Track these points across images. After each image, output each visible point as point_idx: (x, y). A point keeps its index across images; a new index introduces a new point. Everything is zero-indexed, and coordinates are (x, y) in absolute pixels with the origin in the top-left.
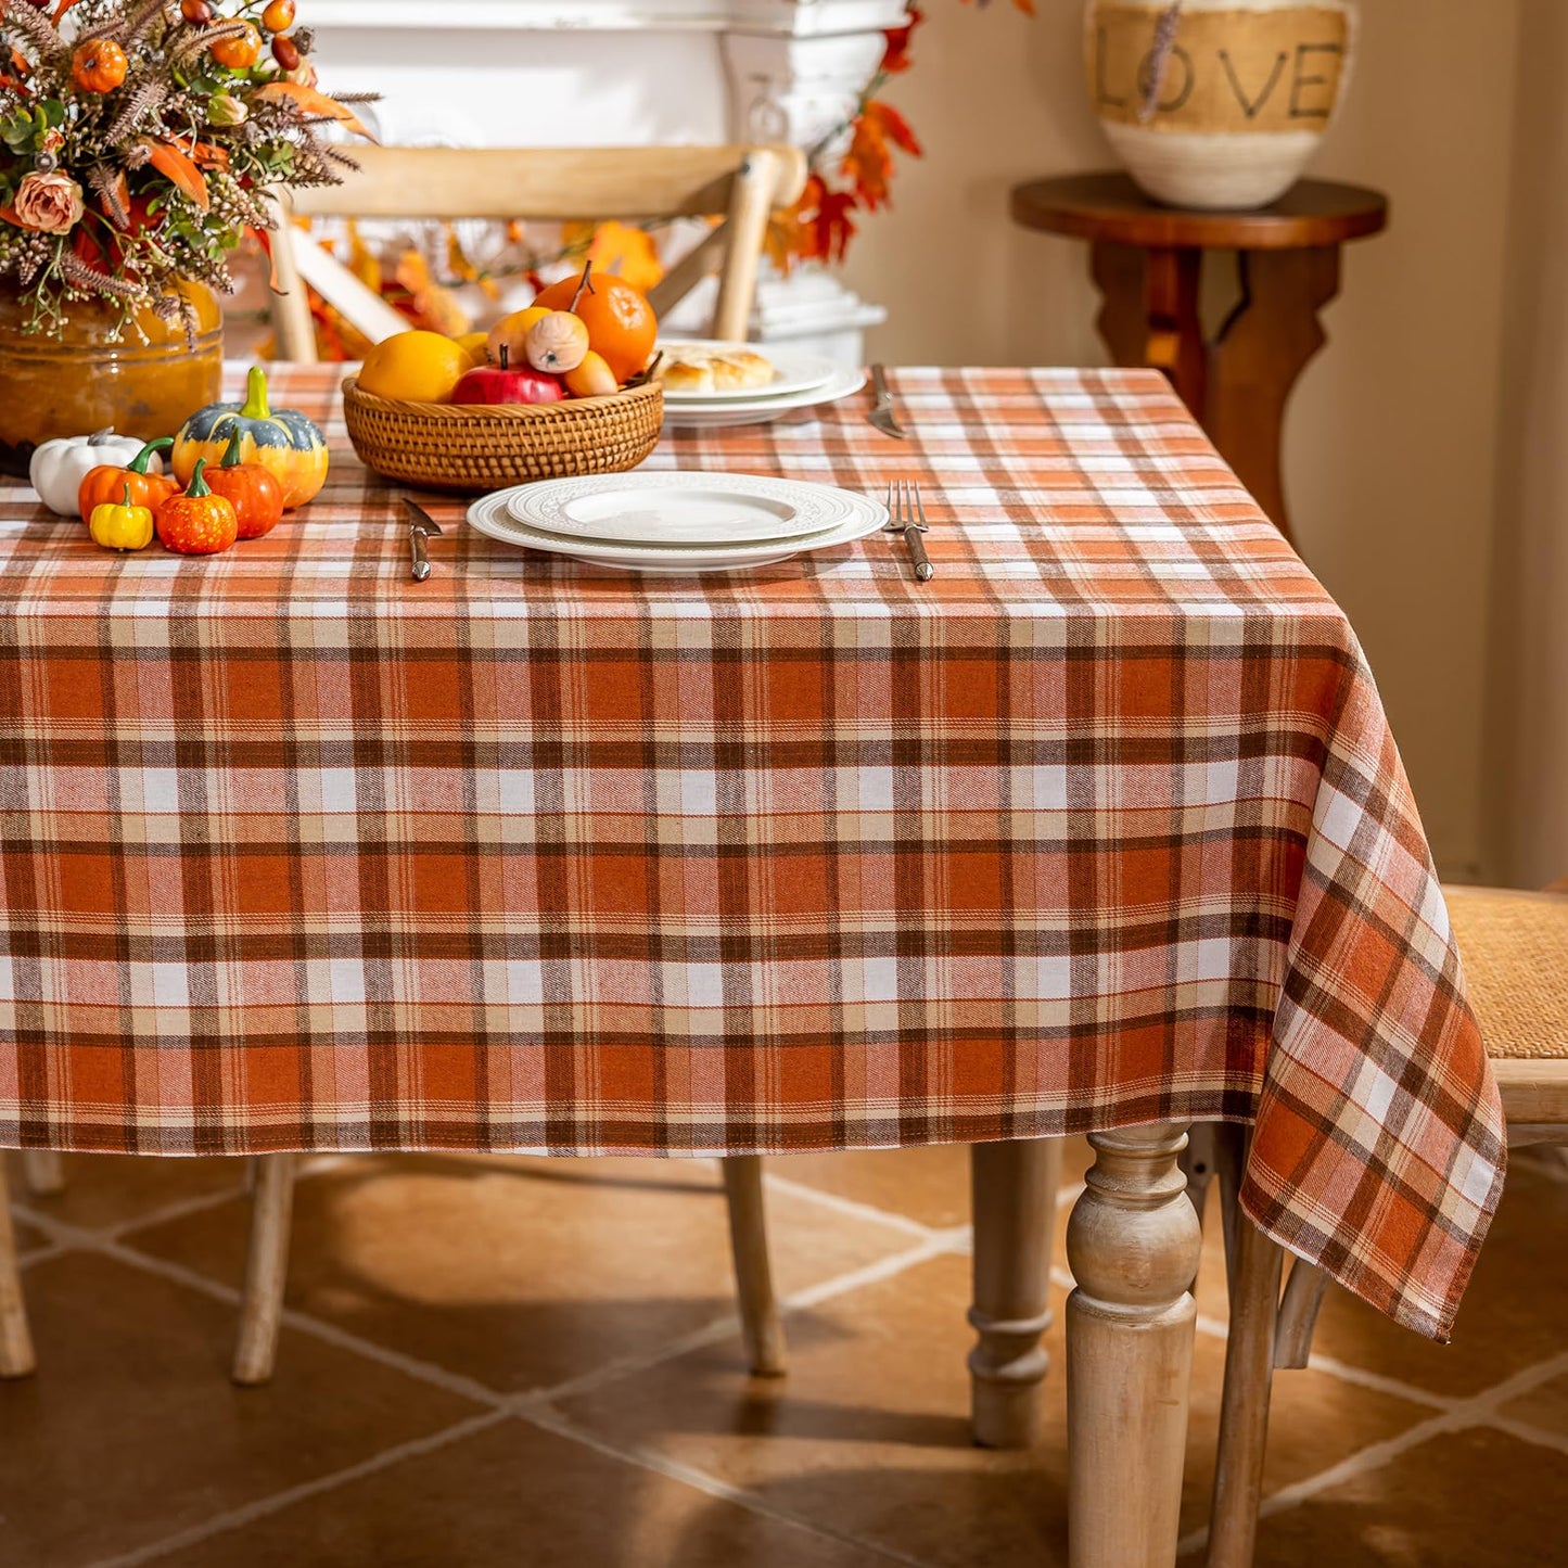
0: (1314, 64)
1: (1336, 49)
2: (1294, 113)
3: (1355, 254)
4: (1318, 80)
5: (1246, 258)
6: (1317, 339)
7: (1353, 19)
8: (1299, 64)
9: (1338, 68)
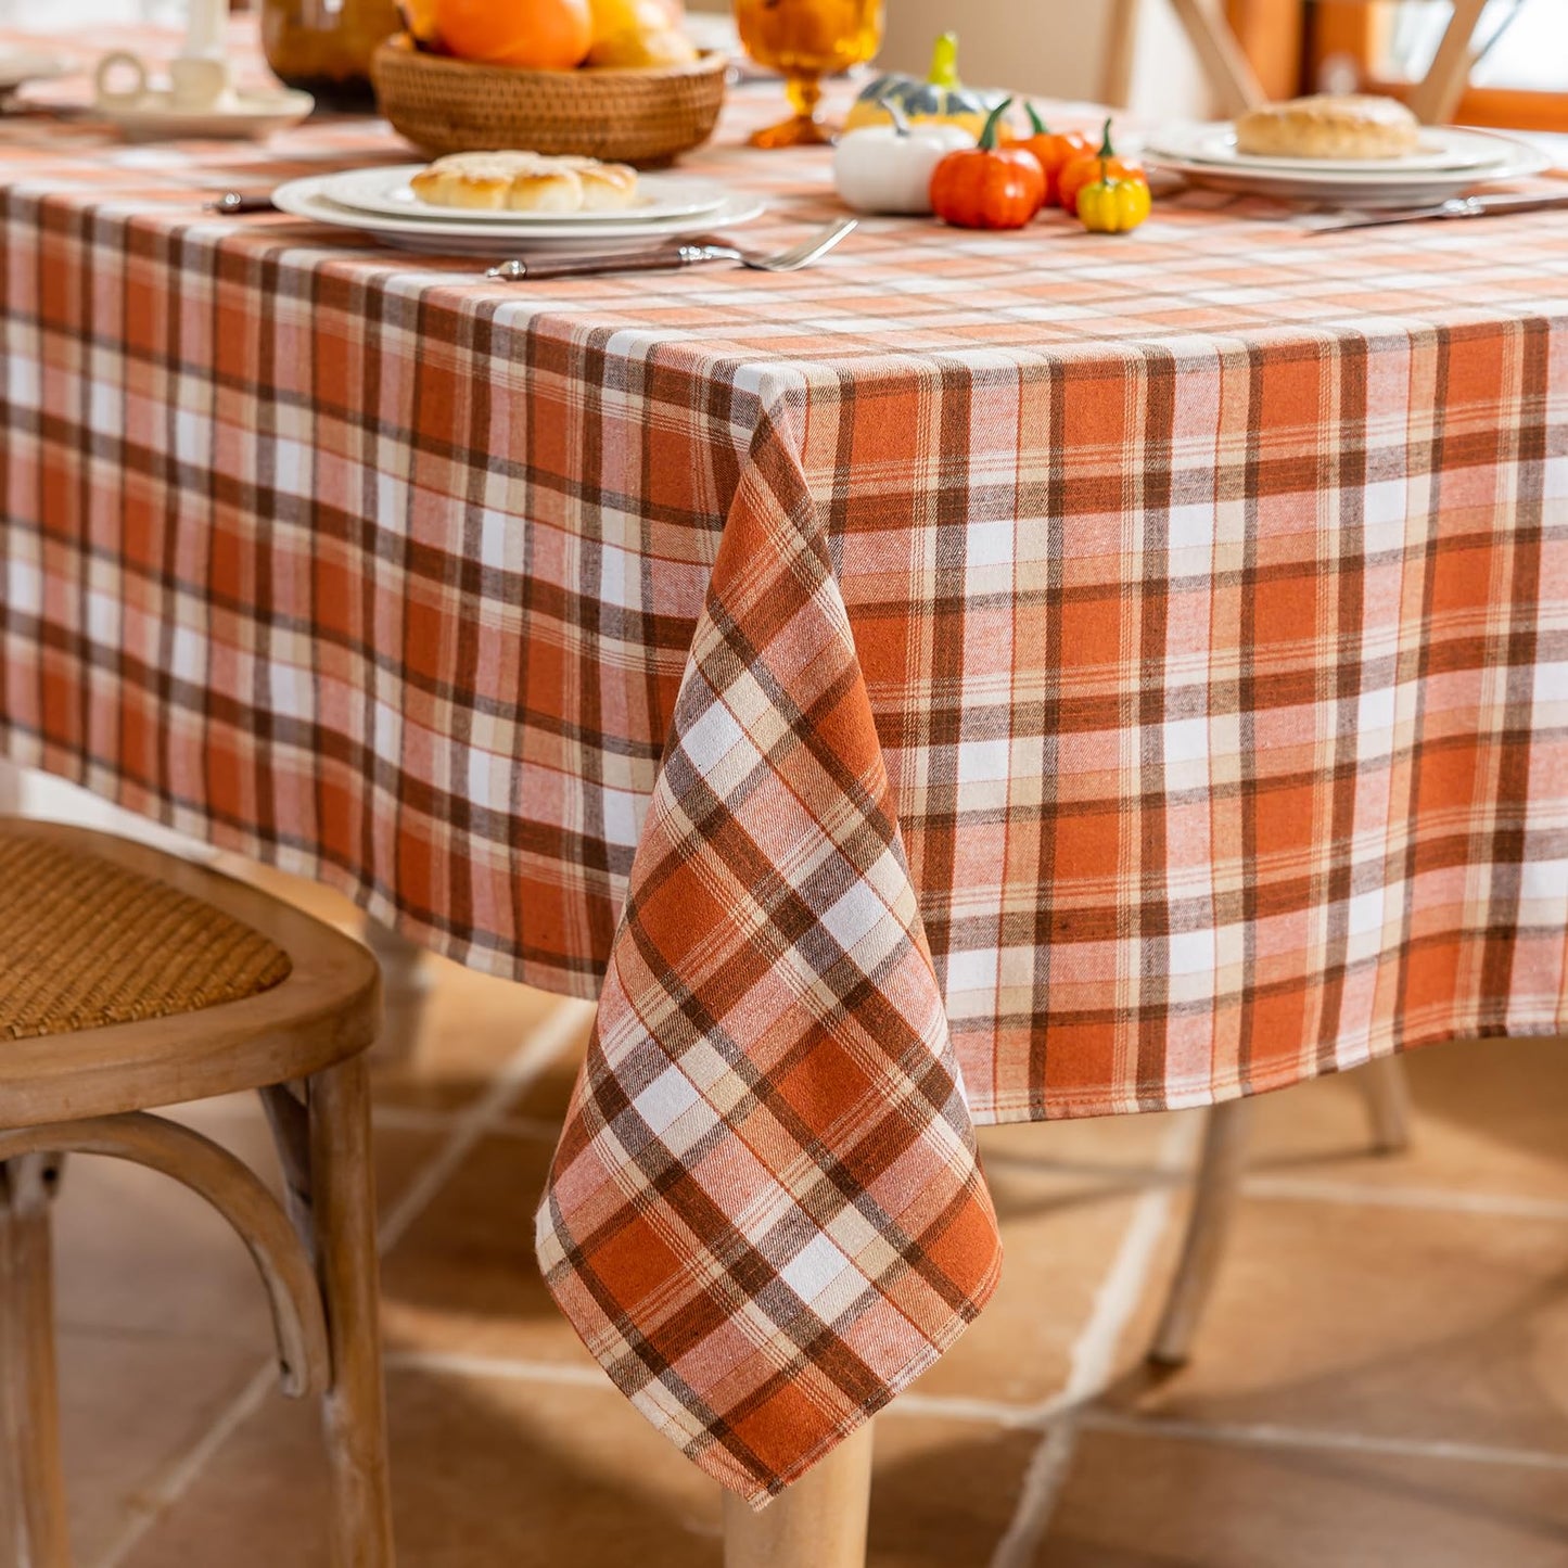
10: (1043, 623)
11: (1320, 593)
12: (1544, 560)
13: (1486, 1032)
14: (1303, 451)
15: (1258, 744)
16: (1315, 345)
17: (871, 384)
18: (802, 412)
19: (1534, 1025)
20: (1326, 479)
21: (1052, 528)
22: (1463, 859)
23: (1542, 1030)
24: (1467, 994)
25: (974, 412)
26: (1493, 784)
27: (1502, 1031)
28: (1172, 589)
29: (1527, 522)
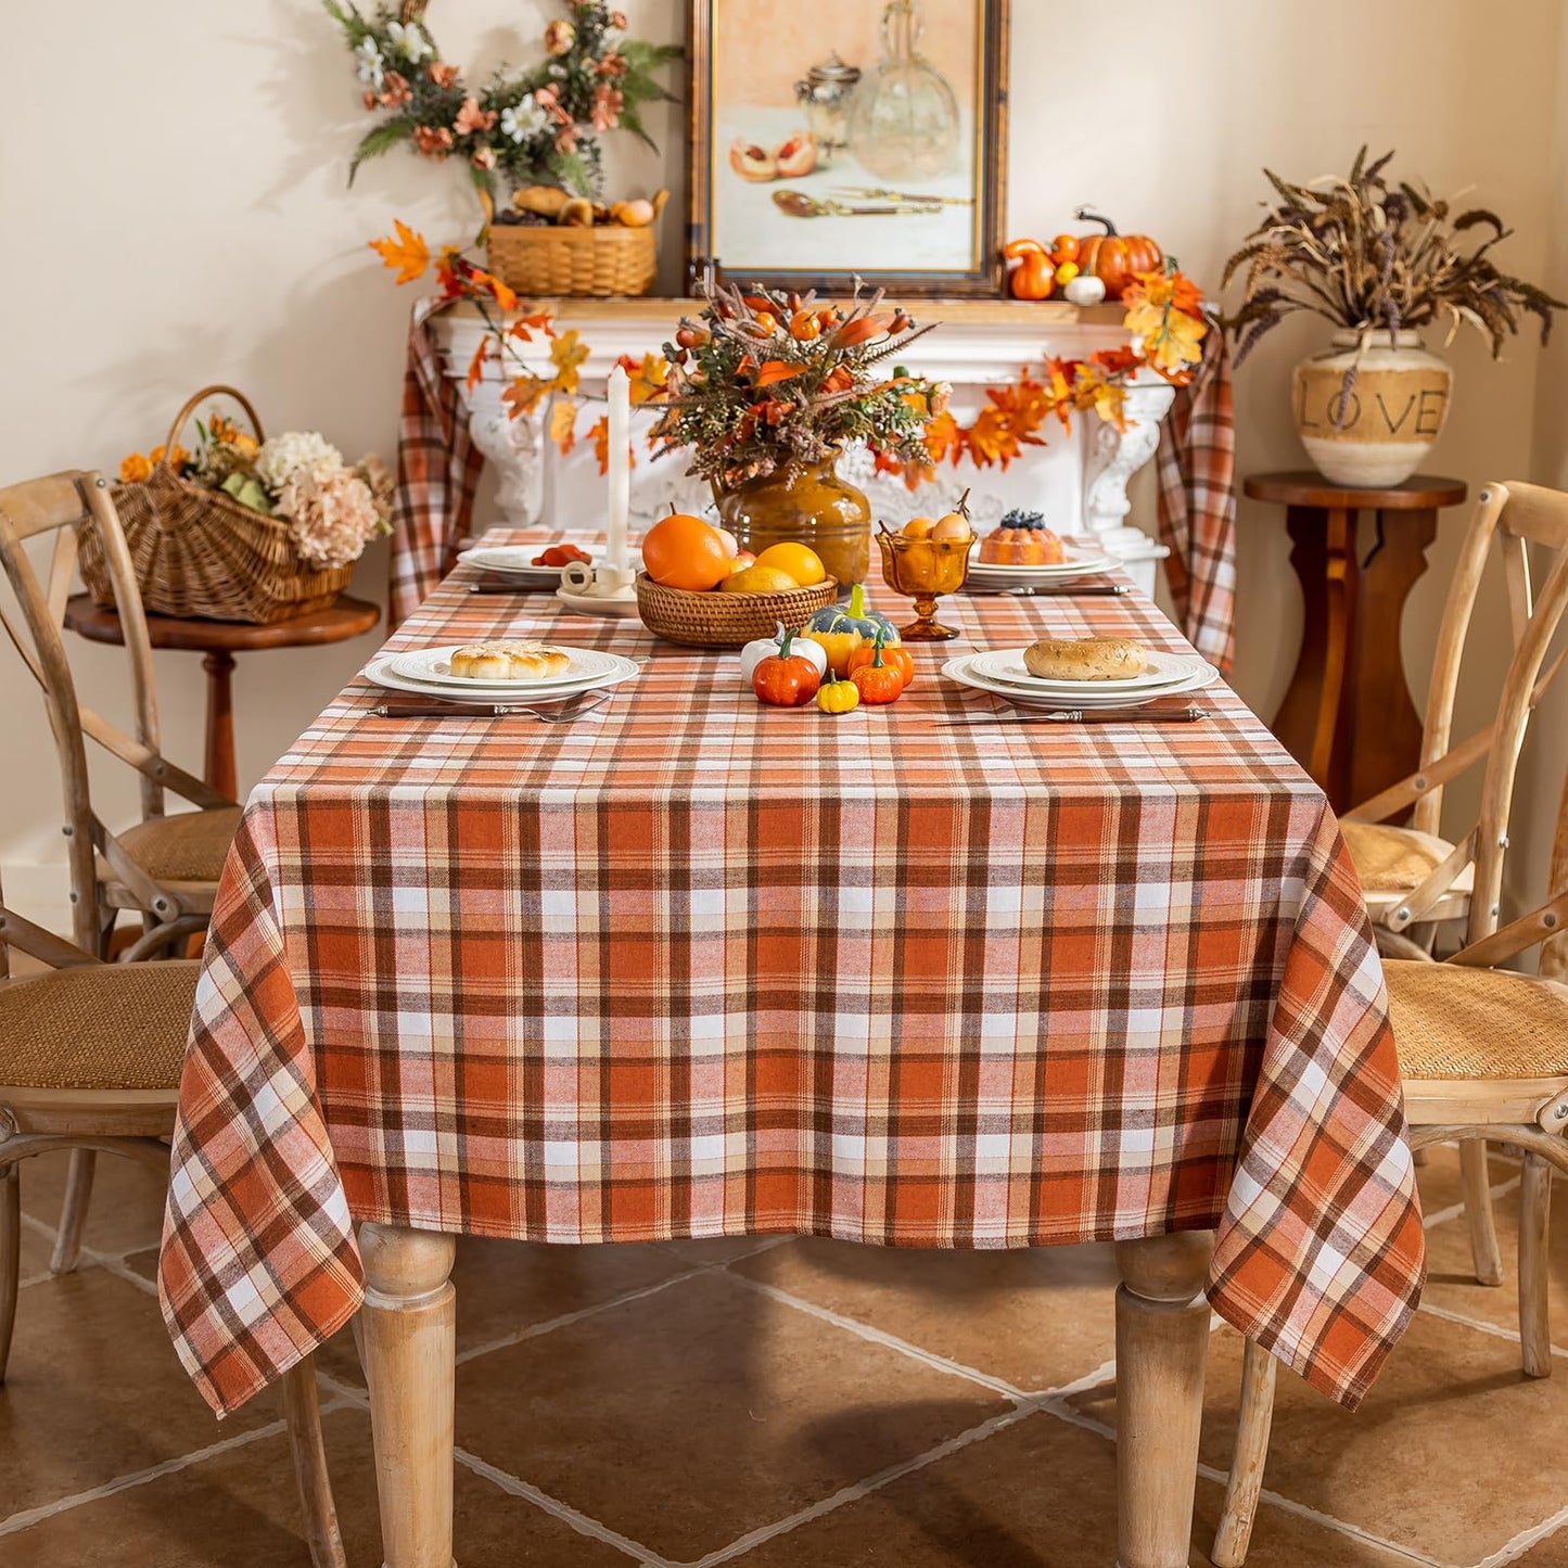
0: (1431, 402)
1: (1442, 394)
2: (1418, 431)
3: (1444, 513)
4: (1432, 412)
5: (1381, 513)
6: (1423, 566)
7: (1451, 377)
8: (1422, 401)
9: (1443, 405)
10: (449, 949)
11: (655, 952)
12: (839, 949)
13: (817, 1232)
14: (642, 866)
15: (612, 1037)
16: (650, 803)
17: (318, 802)
18: (271, 814)
19: (849, 1234)
20: (659, 884)
21: (452, 896)
22: (795, 1125)
23: (853, 1238)
24: (805, 1207)
25: (393, 824)
26: (811, 1083)
27: (828, 1233)
28: (545, 939)
29: (827, 924)
